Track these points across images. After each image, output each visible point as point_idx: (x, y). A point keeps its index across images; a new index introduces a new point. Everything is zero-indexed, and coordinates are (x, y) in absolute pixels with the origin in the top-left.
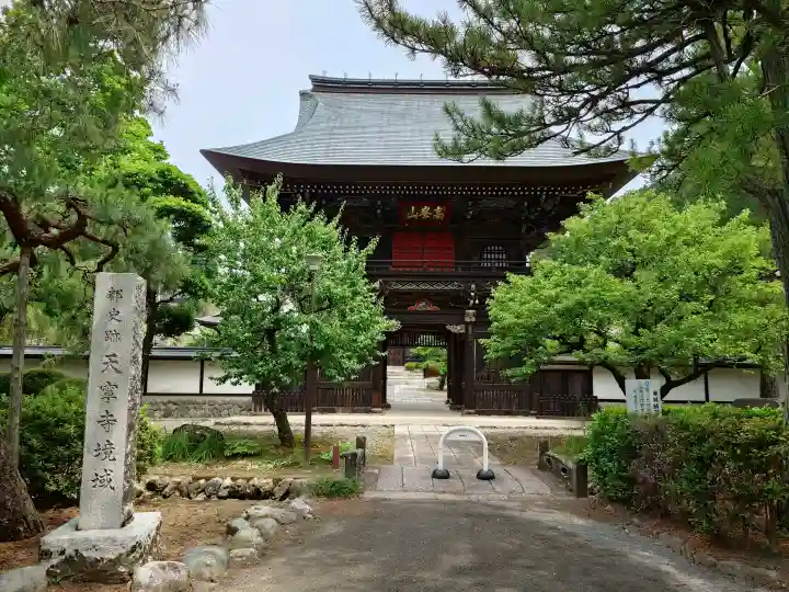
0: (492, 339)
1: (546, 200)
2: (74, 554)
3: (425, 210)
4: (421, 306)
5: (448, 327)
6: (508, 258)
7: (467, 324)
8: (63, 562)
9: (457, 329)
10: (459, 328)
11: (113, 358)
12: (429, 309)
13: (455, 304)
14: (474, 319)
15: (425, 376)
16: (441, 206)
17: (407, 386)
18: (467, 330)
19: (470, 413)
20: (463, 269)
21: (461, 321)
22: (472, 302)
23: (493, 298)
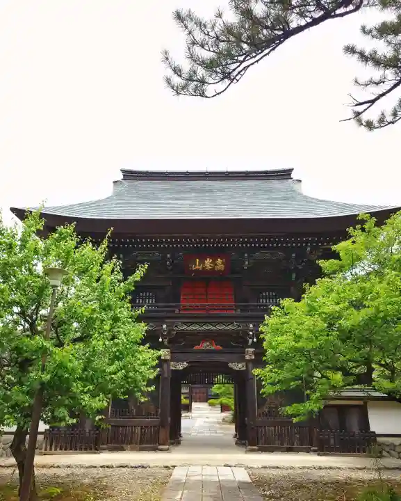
0: (267, 369)
1: (311, 252)
3: (208, 262)
4: (206, 345)
5: (230, 365)
7: (247, 362)
9: (239, 366)
10: (240, 365)
12: (213, 348)
13: (235, 343)
14: (253, 357)
15: (222, 411)
16: (222, 258)
17: (207, 420)
18: (247, 366)
19: (253, 450)
20: (242, 311)
21: (242, 359)
22: (250, 341)
23: (267, 325)
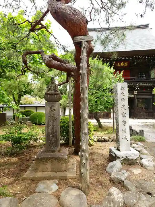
2: (125, 158)
5: (129, 96)
6: (145, 76)
7: (135, 95)
8: (123, 160)
10: (132, 96)
11: (124, 106)
13: (131, 89)
14: (137, 93)
16: (127, 62)
18: (134, 96)
19: (136, 119)
21: (133, 94)
22: (137, 89)
